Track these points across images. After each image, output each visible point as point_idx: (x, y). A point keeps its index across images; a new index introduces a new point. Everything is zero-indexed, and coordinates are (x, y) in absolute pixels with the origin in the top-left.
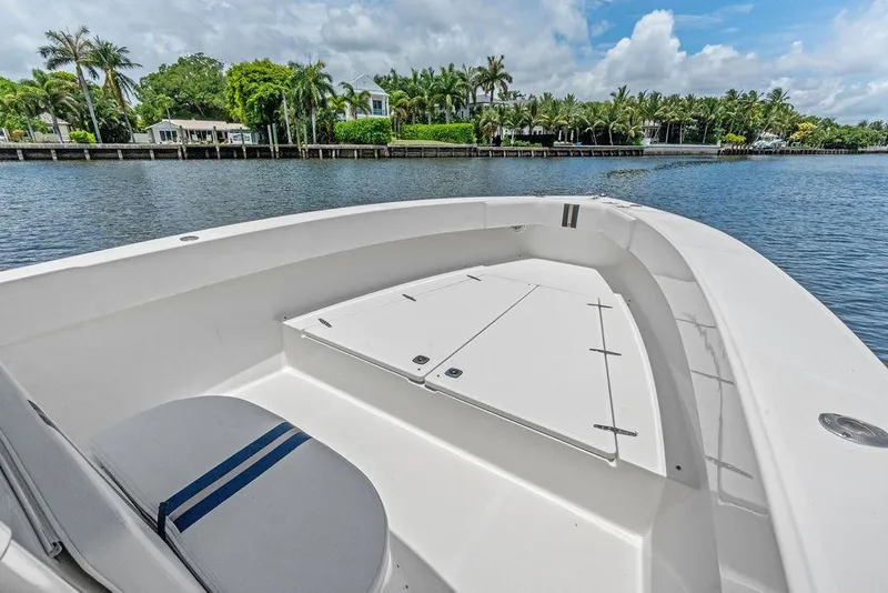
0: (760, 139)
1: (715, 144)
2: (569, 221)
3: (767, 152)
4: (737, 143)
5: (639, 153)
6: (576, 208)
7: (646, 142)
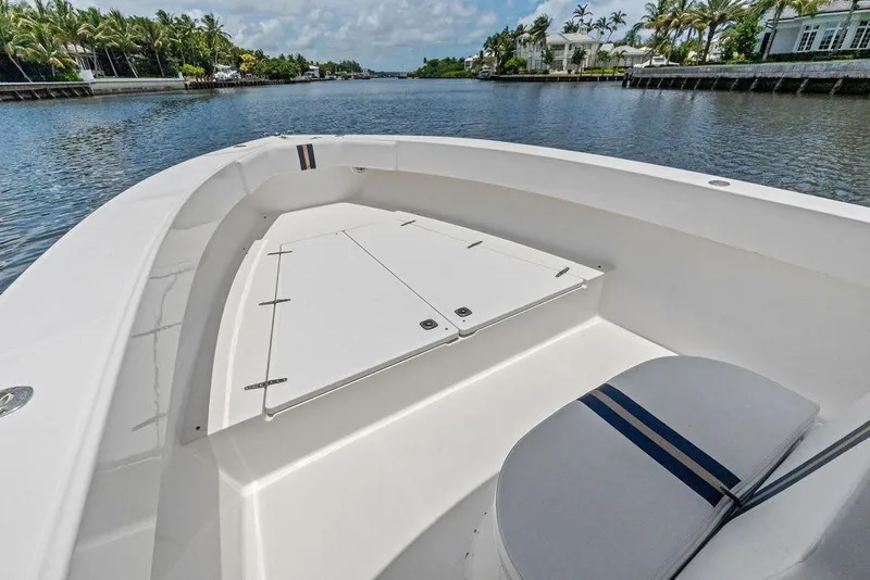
0: (217, 70)
1: (177, 76)
2: (308, 162)
3: (229, 84)
4: (198, 76)
5: (84, 92)
6: (310, 147)
7: (87, 76)
